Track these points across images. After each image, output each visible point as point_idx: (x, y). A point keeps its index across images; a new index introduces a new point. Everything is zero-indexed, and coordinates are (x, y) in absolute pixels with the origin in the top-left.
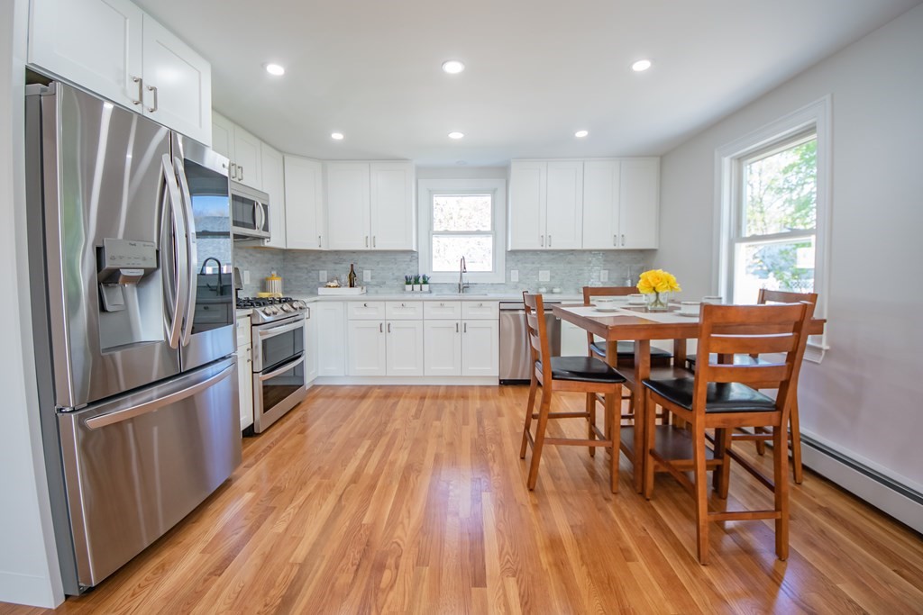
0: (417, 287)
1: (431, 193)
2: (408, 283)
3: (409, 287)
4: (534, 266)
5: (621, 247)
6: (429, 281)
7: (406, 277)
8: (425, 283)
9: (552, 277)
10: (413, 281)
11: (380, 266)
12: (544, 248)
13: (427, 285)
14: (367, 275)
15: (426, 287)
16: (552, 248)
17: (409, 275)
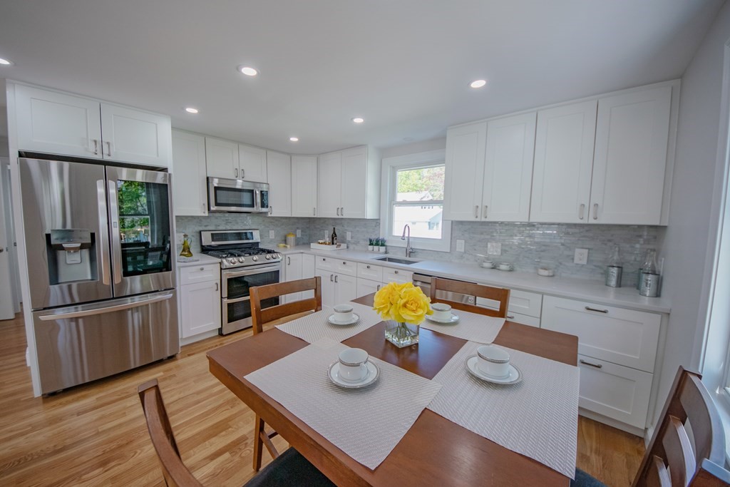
0: (376, 248)
1: (394, 169)
2: (371, 244)
3: (370, 248)
4: (482, 236)
5: (592, 221)
6: (386, 244)
7: (371, 240)
8: (383, 245)
9: (503, 251)
10: (374, 242)
11: (357, 229)
12: (478, 220)
13: (384, 247)
14: (349, 236)
15: (382, 249)
16: (487, 220)
17: (374, 237)
